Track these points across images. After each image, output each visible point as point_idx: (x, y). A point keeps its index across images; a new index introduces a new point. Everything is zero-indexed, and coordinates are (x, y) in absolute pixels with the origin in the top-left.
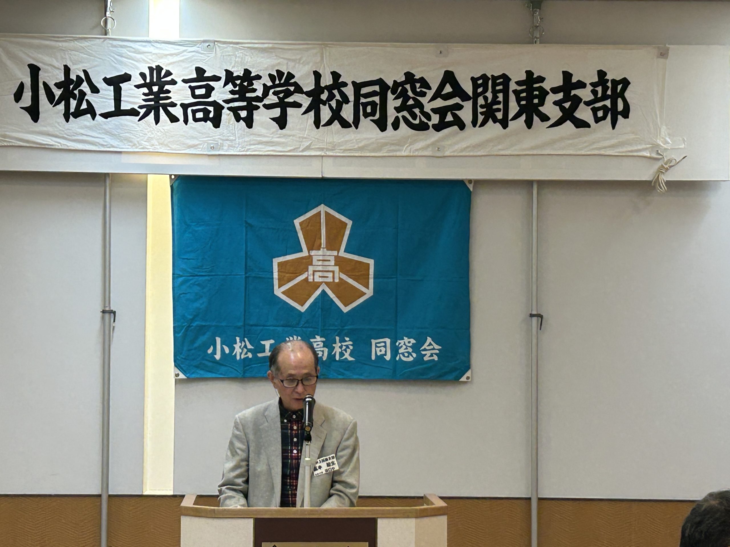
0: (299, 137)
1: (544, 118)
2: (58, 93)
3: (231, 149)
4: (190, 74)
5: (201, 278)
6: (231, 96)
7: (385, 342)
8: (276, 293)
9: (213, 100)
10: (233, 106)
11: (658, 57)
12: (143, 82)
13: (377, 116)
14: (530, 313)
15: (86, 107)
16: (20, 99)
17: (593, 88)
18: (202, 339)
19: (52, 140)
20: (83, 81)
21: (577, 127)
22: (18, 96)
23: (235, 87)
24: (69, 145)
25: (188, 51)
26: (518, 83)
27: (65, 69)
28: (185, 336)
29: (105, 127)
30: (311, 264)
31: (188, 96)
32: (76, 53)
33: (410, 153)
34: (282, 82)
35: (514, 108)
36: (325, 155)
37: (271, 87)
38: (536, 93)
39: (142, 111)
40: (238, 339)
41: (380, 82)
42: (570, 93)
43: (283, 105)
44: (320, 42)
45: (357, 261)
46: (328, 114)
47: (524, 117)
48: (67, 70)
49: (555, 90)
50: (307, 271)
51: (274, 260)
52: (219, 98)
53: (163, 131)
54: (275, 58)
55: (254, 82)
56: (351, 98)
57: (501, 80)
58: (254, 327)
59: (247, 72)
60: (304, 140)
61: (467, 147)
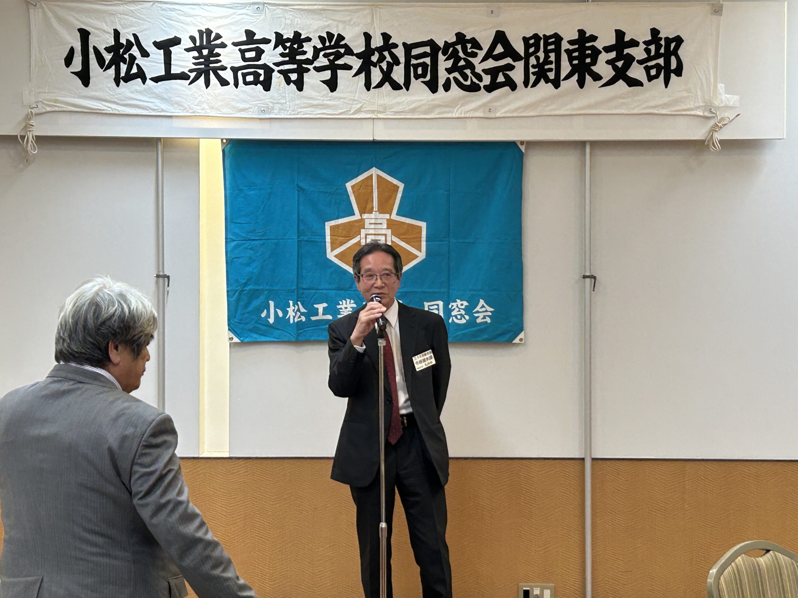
0: (350, 100)
1: (597, 77)
2: (108, 57)
3: (282, 113)
4: (240, 37)
5: (254, 242)
6: (281, 59)
7: (438, 305)
8: (328, 256)
9: (263, 63)
10: (283, 69)
11: (712, 14)
12: (194, 46)
13: (428, 78)
14: (584, 274)
15: (136, 71)
16: (70, 63)
17: (646, 46)
18: (256, 303)
19: (103, 105)
20: (133, 45)
21: (630, 85)
22: (68, 61)
23: (285, 50)
24: (119, 109)
25: (237, 14)
26: (571, 42)
27: (114, 33)
28: (238, 300)
29: (155, 91)
30: (364, 228)
31: (238, 59)
32: (126, 17)
33: (461, 113)
34: (333, 43)
35: (566, 68)
36: (376, 117)
37: (321, 50)
38: (589, 52)
39: (192, 75)
40: (291, 302)
41: (431, 43)
42: (623, 52)
43: (333, 68)
44: (370, 3)
45: (409, 224)
46: (379, 76)
47: (576, 77)
48: (117, 34)
49: (608, 49)
50: (360, 234)
51: (326, 223)
52: (270, 61)
53: (213, 94)
54: (325, 19)
55: (304, 44)
56: (402, 60)
57: (553, 40)
58: (306, 291)
59: (297, 34)
60: (355, 102)
61: (519, 108)
